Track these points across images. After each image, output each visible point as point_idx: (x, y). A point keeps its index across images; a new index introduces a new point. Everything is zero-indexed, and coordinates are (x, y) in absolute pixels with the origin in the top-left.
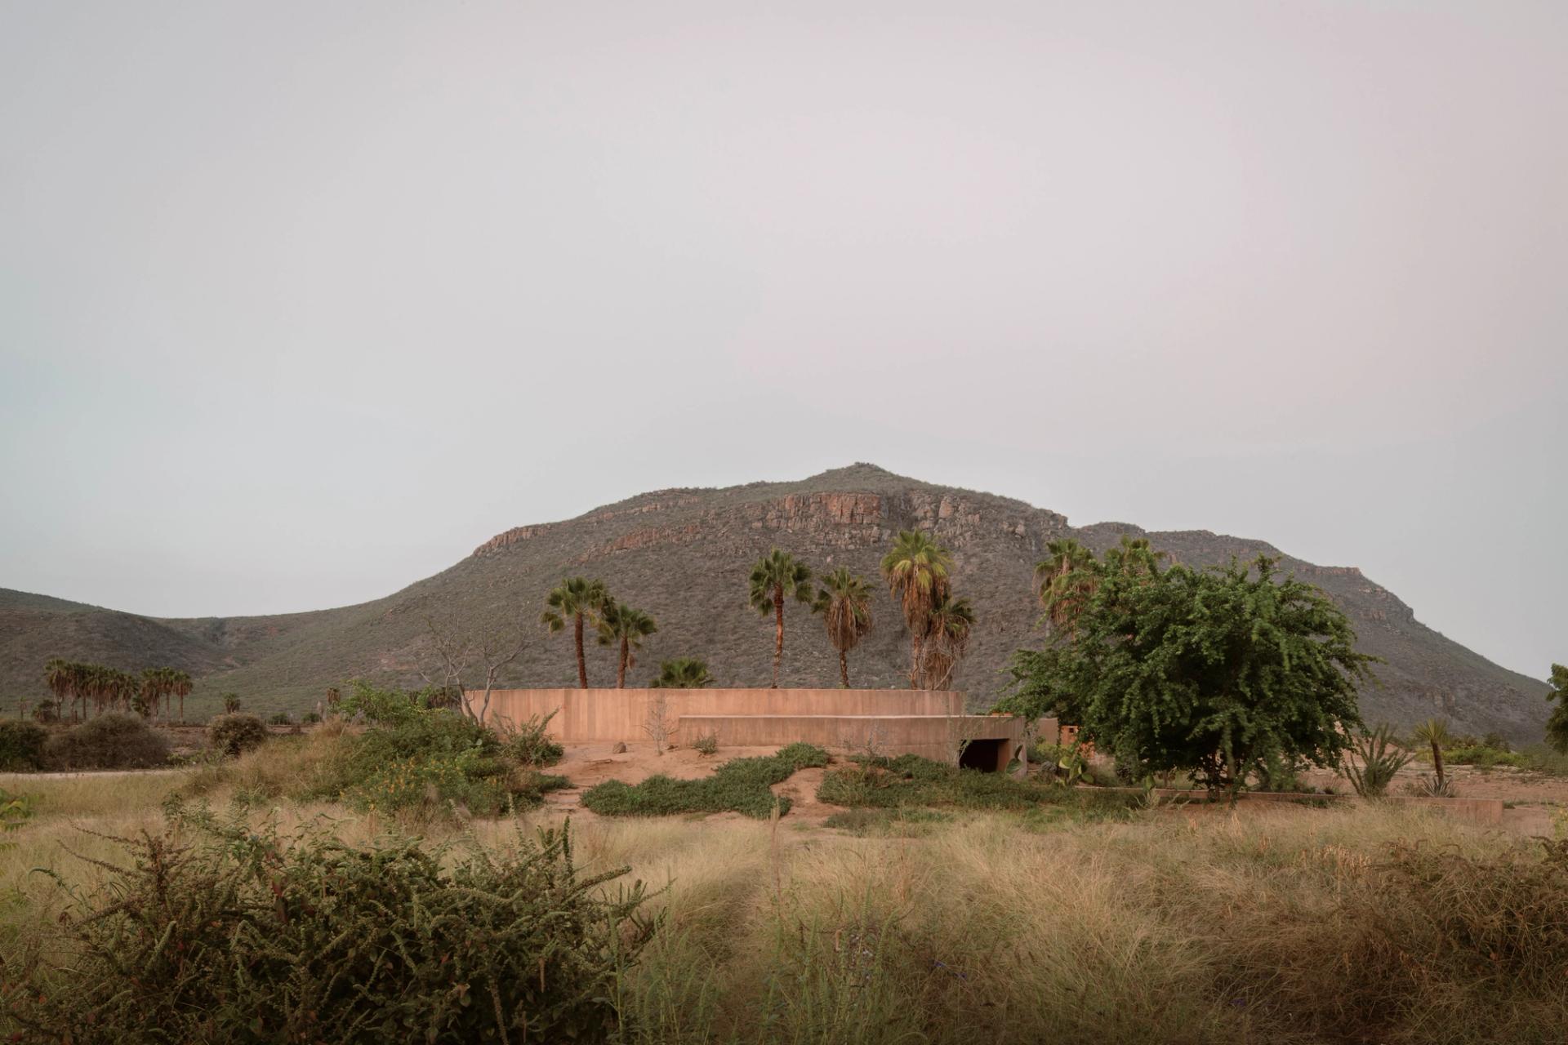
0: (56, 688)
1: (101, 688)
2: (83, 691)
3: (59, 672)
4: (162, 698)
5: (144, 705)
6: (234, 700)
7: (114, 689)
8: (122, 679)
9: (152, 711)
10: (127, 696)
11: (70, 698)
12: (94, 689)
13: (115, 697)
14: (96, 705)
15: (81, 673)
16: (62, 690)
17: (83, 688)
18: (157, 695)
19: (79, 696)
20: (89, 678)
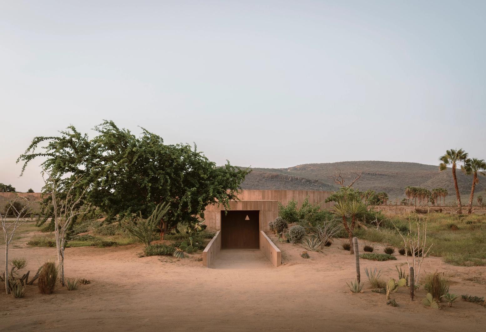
0: (407, 195)
1: (420, 195)
2: (415, 195)
3: (409, 190)
4: (439, 197)
5: (433, 200)
6: (481, 198)
7: (424, 195)
8: (426, 192)
9: (435, 202)
10: (428, 197)
11: (411, 198)
12: (418, 195)
13: (424, 197)
14: (419, 200)
15: (415, 190)
16: (409, 196)
17: (415, 194)
18: (437, 197)
19: (414, 197)
20: (417, 192)
